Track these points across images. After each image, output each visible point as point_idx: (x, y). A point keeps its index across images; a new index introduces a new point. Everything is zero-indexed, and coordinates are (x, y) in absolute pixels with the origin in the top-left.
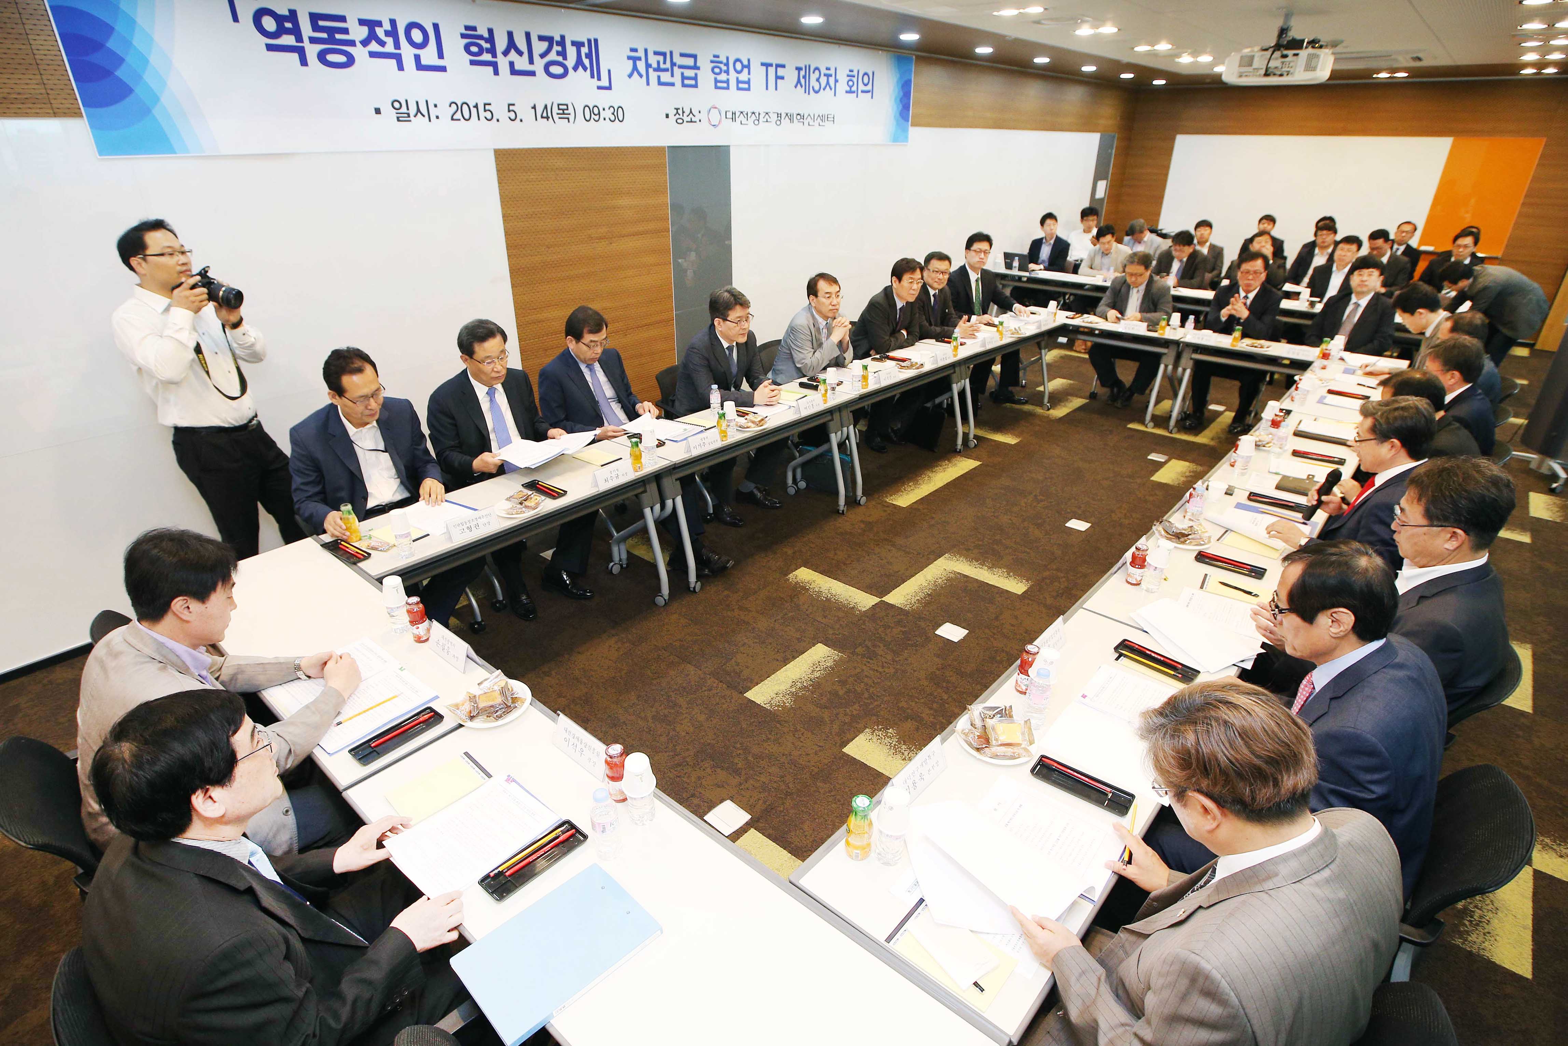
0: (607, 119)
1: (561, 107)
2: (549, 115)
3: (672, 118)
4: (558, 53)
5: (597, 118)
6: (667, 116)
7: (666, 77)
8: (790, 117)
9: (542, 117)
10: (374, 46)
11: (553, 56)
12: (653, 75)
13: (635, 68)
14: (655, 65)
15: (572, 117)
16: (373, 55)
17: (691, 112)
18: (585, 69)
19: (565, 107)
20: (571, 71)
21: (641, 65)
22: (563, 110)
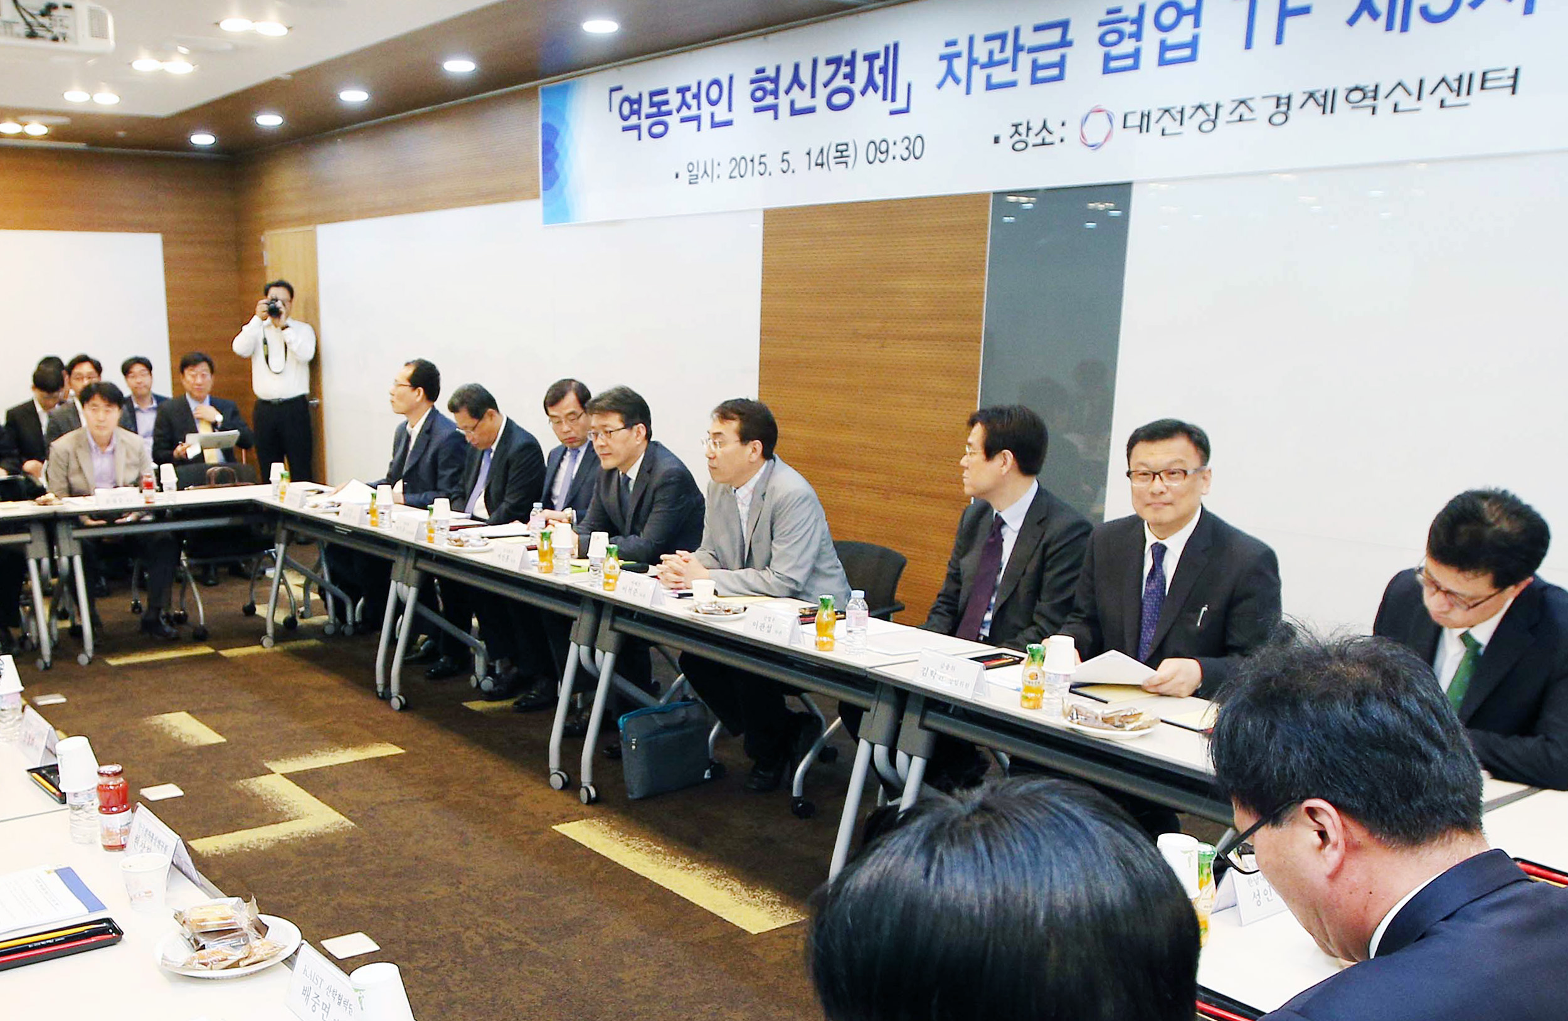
0: (898, 157)
1: (840, 148)
2: (825, 160)
3: (1006, 142)
4: (846, 77)
5: (883, 157)
6: (996, 140)
7: (1001, 74)
8: (1325, 102)
9: (817, 165)
10: (685, 113)
11: (839, 82)
12: (979, 75)
13: (950, 71)
14: (984, 59)
15: (850, 161)
16: (683, 120)
17: (1044, 126)
18: (876, 90)
19: (844, 147)
20: (857, 95)
21: (960, 66)
22: (842, 152)
